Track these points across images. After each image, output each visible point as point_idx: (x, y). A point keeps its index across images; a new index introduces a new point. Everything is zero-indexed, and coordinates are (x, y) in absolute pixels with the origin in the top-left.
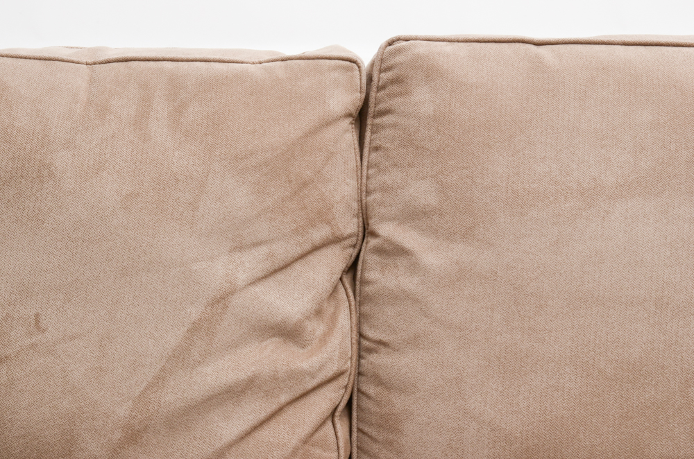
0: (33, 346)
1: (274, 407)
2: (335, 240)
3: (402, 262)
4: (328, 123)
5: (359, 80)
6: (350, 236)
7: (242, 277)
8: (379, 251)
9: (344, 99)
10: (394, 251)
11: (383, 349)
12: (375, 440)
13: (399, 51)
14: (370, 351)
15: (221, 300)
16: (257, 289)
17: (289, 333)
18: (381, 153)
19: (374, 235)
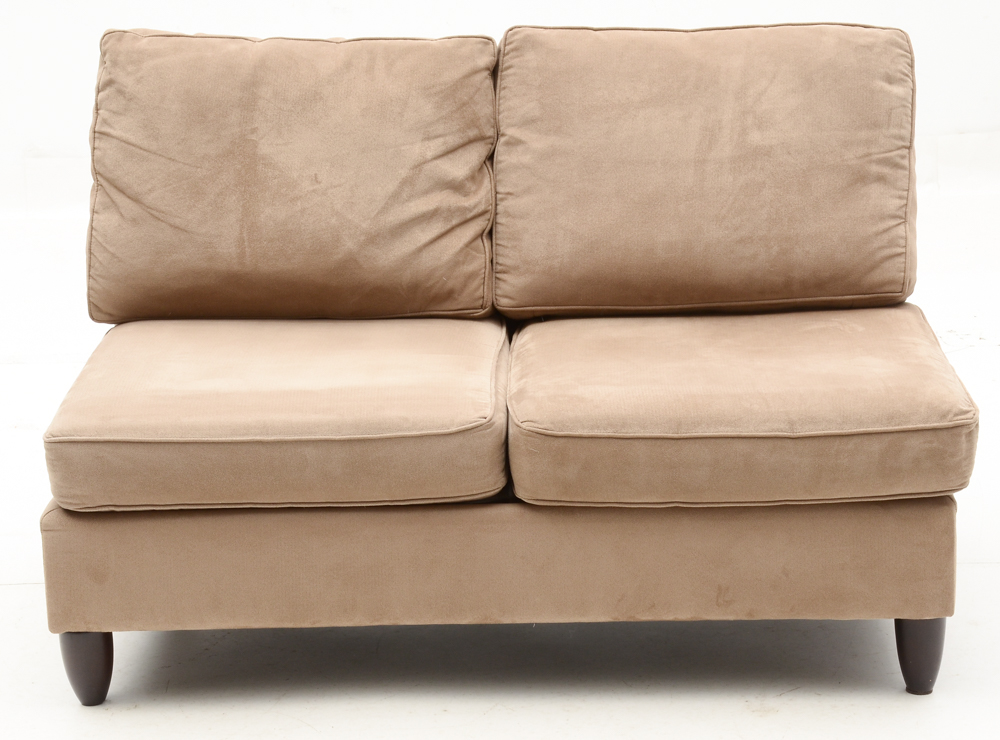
0: (314, 191)
1: (449, 227)
2: (481, 138)
3: (520, 148)
4: (476, 72)
5: (493, 49)
6: (490, 137)
7: (430, 154)
8: (507, 144)
9: (486, 60)
10: (514, 143)
11: (510, 197)
12: (507, 247)
13: (516, 33)
14: (502, 200)
15: (418, 166)
16: (438, 162)
17: (456, 187)
18: (506, 90)
19: (503, 135)
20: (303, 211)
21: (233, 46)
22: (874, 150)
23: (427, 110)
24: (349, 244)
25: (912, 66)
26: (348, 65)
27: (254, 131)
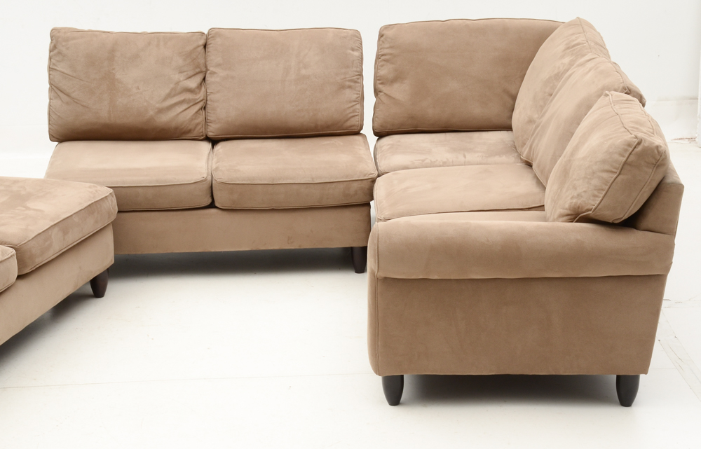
0: (137, 92)
2: (201, 72)
3: (215, 75)
4: (198, 46)
5: (204, 37)
6: (204, 71)
7: (181, 79)
8: (210, 73)
9: (202, 42)
10: (213, 73)
11: (212, 94)
13: (212, 31)
14: (209, 95)
15: (177, 83)
16: (185, 81)
17: (192, 91)
18: (209, 53)
19: (208, 70)
20: (134, 100)
21: (104, 36)
22: (347, 76)
23: (180, 62)
24: (151, 113)
25: (361, 44)
26: (149, 44)
27: (113, 69)
